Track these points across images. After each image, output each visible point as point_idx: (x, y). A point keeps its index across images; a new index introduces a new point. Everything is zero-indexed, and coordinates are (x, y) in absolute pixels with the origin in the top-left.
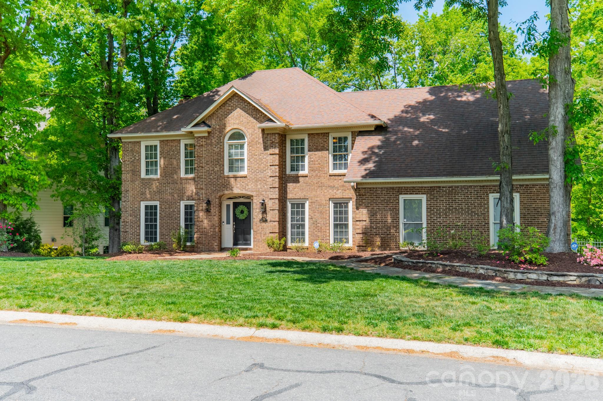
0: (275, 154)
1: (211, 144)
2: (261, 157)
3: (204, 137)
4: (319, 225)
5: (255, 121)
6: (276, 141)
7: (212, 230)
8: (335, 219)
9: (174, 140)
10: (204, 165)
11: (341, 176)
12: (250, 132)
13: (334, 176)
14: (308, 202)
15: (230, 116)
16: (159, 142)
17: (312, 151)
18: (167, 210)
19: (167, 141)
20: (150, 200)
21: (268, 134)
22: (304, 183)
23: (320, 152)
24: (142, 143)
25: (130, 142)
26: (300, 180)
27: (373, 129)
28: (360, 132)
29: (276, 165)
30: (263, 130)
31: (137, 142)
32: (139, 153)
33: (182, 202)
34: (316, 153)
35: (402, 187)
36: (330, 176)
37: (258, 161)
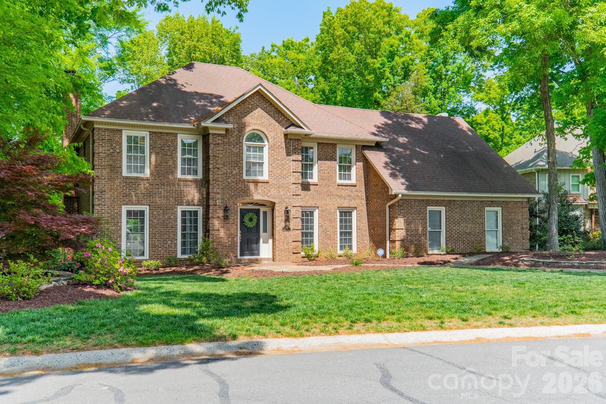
0: (297, 161)
1: (229, 144)
2: (283, 162)
3: (221, 134)
4: (329, 233)
5: (277, 124)
6: (299, 148)
7: (230, 239)
8: (341, 227)
9: (170, 133)
10: (220, 166)
11: (347, 186)
12: (272, 135)
13: (342, 186)
14: (317, 210)
15: (250, 115)
16: (148, 133)
17: (322, 160)
18: (161, 217)
19: (161, 133)
20: (136, 204)
21: (290, 139)
22: (315, 191)
23: (329, 162)
24: (124, 132)
25: (107, 129)
26: (311, 188)
27: (374, 145)
28: (364, 146)
29: (298, 172)
30: (286, 135)
31: (118, 130)
32: (120, 144)
33: (179, 207)
34: (326, 162)
35: (429, 200)
36: (338, 185)
37: (280, 167)
